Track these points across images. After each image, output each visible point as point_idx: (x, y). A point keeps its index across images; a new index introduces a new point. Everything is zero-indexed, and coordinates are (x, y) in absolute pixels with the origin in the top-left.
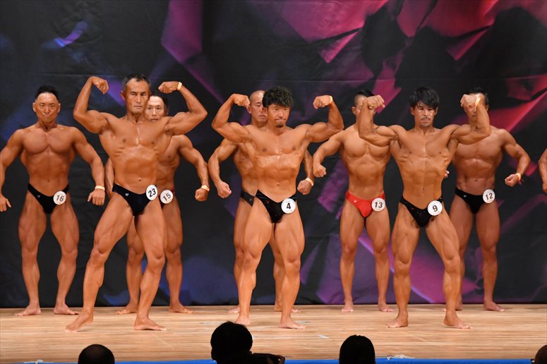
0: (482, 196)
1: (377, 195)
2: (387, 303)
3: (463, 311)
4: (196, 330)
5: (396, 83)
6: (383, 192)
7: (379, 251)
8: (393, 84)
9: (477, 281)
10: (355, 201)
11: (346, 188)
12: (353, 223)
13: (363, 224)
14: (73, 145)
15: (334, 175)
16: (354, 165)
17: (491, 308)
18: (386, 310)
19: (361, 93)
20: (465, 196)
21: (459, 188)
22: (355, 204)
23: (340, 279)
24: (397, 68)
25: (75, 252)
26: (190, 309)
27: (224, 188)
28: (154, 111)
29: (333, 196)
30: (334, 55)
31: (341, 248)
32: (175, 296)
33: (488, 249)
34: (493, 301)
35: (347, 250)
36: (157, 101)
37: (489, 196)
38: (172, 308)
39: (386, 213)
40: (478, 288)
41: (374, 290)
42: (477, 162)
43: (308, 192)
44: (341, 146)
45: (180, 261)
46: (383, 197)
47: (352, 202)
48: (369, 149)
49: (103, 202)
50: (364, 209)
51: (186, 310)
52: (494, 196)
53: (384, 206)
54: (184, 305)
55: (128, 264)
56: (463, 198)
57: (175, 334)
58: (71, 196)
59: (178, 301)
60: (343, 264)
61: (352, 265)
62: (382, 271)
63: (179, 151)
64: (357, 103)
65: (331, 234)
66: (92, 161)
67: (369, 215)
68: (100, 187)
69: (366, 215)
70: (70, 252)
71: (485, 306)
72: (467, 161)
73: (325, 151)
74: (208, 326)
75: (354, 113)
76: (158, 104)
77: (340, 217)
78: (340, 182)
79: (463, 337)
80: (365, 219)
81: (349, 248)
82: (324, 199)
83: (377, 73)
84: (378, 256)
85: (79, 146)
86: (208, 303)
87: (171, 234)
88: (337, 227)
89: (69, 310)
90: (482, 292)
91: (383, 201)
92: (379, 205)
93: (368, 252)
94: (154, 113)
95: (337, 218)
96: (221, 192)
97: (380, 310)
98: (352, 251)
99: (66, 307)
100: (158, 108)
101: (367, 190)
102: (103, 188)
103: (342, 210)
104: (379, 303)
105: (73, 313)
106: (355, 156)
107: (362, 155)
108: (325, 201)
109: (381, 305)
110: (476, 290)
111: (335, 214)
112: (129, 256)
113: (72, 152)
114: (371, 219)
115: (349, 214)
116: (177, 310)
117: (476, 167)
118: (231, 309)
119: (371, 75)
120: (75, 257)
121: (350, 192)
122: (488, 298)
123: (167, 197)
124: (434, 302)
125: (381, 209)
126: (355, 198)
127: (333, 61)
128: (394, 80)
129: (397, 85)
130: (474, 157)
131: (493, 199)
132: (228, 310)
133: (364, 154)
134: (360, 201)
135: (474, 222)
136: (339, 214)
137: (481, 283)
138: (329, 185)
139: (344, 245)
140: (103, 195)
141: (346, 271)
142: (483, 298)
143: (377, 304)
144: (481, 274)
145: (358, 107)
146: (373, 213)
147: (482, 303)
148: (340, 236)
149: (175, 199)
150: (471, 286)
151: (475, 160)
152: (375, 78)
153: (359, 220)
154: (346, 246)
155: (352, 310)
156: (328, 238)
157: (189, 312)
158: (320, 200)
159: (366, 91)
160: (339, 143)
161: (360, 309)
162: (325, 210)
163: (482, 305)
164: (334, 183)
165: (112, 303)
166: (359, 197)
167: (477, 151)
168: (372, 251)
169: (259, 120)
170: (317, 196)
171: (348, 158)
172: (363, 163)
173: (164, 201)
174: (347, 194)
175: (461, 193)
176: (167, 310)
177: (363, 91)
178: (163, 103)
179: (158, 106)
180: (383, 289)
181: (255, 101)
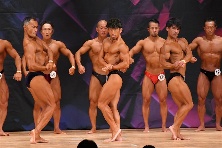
0: (214, 72)
1: (161, 72)
2: (167, 128)
3: (205, 131)
4: (70, 143)
5: (170, 15)
6: (164, 71)
7: (162, 101)
8: (168, 16)
9: (212, 116)
10: (150, 76)
11: (145, 69)
12: (149, 87)
13: (154, 87)
14: (5, 49)
15: (139, 63)
16: (148, 58)
17: (219, 129)
18: (166, 131)
19: (152, 21)
20: (205, 72)
21: (202, 69)
22: (149, 77)
23: (142, 116)
24: (170, 8)
25: (6, 103)
26: (65, 132)
27: (82, 68)
28: (47, 31)
29: (138, 74)
30: (138, 1)
31: (143, 99)
32: (57, 125)
33: (218, 100)
34: (221, 126)
35: (146, 101)
36: (48, 26)
37: (218, 72)
38: (55, 132)
39: (165, 82)
40: (213, 119)
41: (160, 121)
42: (212, 55)
43: (126, 71)
44: (142, 48)
45: (59, 107)
46: (163, 74)
47: (148, 76)
48: (156, 49)
49: (21, 79)
50: (154, 80)
51: (63, 133)
52: (220, 72)
53: (164, 78)
54: (62, 130)
55: (34, 109)
56: (204, 73)
57: (58, 145)
58: (5, 75)
59: (59, 128)
60: (143, 108)
61: (148, 109)
62: (164, 112)
63: (59, 50)
64: (150, 26)
65: (137, 93)
66: (15, 57)
67: (157, 83)
68: (19, 71)
69: (155, 83)
70: (4, 103)
71: (217, 129)
72: (207, 55)
73: (134, 51)
74: (76, 141)
75: (149, 31)
76: (49, 27)
77: (142, 84)
78: (142, 66)
79: (205, 144)
80: (155, 85)
81: (147, 100)
82: (134, 75)
83: (160, 10)
84: (162, 103)
85: (8, 50)
86: (75, 129)
87: (56, 93)
88: (140, 90)
89: (4, 134)
90: (215, 121)
91: (164, 76)
92: (162, 77)
93: (156, 102)
94: (47, 32)
95: (141, 84)
96: (81, 70)
97: (163, 131)
98: (148, 101)
99: (3, 132)
100: (49, 29)
101: (156, 70)
102: (21, 72)
103: (143, 80)
104: (162, 127)
105: (6, 135)
106: (149, 53)
107: (152, 52)
108: (134, 76)
109: (164, 129)
110: (212, 120)
111: (139, 83)
112: (35, 105)
113: (5, 53)
114: (158, 85)
115: (146, 82)
116: (58, 132)
117: (210, 57)
118: (88, 132)
119: (157, 11)
120: (7, 106)
121: (147, 71)
122: (218, 125)
123: (53, 75)
124: (191, 127)
125: (163, 80)
126: (149, 74)
127: (138, 4)
128: (169, 13)
129: (170, 16)
130: (210, 53)
131: (220, 74)
132: (86, 132)
133: (154, 52)
134: (152, 76)
135: (211, 85)
136: (141, 83)
137: (215, 116)
138: (136, 68)
139: (144, 98)
140: (20, 76)
141: (145, 111)
142: (216, 124)
143: (161, 128)
144: (215, 112)
145: (150, 27)
146: (159, 82)
147: (215, 127)
148: (142, 94)
149: (57, 75)
150: (209, 119)
151: (210, 54)
152: (159, 13)
153: (152, 85)
154: (145, 99)
155: (148, 132)
156: (136, 95)
157: (64, 133)
158: (132, 76)
159: (155, 19)
160: (141, 47)
161: (152, 131)
162: (134, 80)
163: (215, 128)
164: (139, 67)
165: (26, 129)
166: (151, 74)
167: (211, 50)
168: (158, 101)
169: (102, 36)
170: (130, 74)
171: (146, 54)
172: (153, 56)
173: (51, 77)
174: (145, 72)
175: (203, 71)
176: (53, 133)
177: (153, 19)
178: (51, 27)
179: (49, 28)
180: (164, 120)
181: (100, 25)
